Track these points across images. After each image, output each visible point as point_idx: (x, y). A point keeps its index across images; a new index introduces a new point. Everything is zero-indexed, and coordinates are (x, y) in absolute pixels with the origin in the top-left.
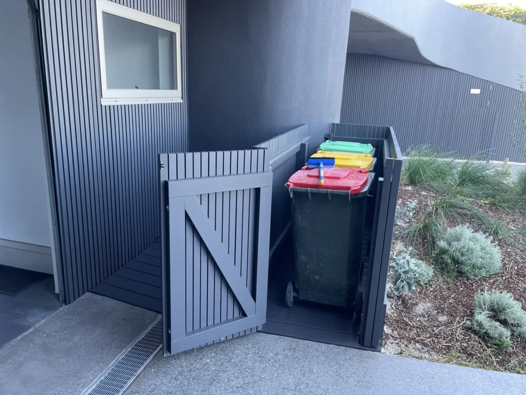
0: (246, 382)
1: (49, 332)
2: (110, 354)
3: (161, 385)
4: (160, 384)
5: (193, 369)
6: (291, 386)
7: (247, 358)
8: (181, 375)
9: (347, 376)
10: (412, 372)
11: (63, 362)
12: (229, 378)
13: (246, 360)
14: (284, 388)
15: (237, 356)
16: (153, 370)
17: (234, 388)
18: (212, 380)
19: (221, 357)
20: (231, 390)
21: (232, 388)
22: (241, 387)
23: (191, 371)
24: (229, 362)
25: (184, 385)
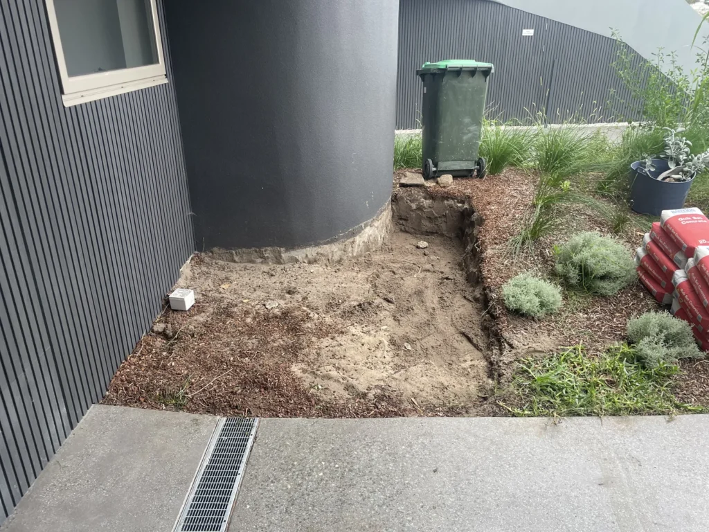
0: (388, 495)
1: (60, 483)
2: (172, 496)
3: (271, 527)
4: (269, 526)
5: (305, 492)
6: (449, 489)
7: (373, 460)
8: (293, 504)
9: (512, 458)
10: (586, 436)
11: (105, 526)
12: (362, 495)
13: (374, 463)
14: (441, 493)
15: (358, 459)
16: (248, 507)
17: (376, 508)
18: (339, 503)
19: (337, 466)
20: (373, 512)
21: (372, 508)
22: (384, 504)
23: (303, 495)
24: (351, 471)
25: (304, 519)
